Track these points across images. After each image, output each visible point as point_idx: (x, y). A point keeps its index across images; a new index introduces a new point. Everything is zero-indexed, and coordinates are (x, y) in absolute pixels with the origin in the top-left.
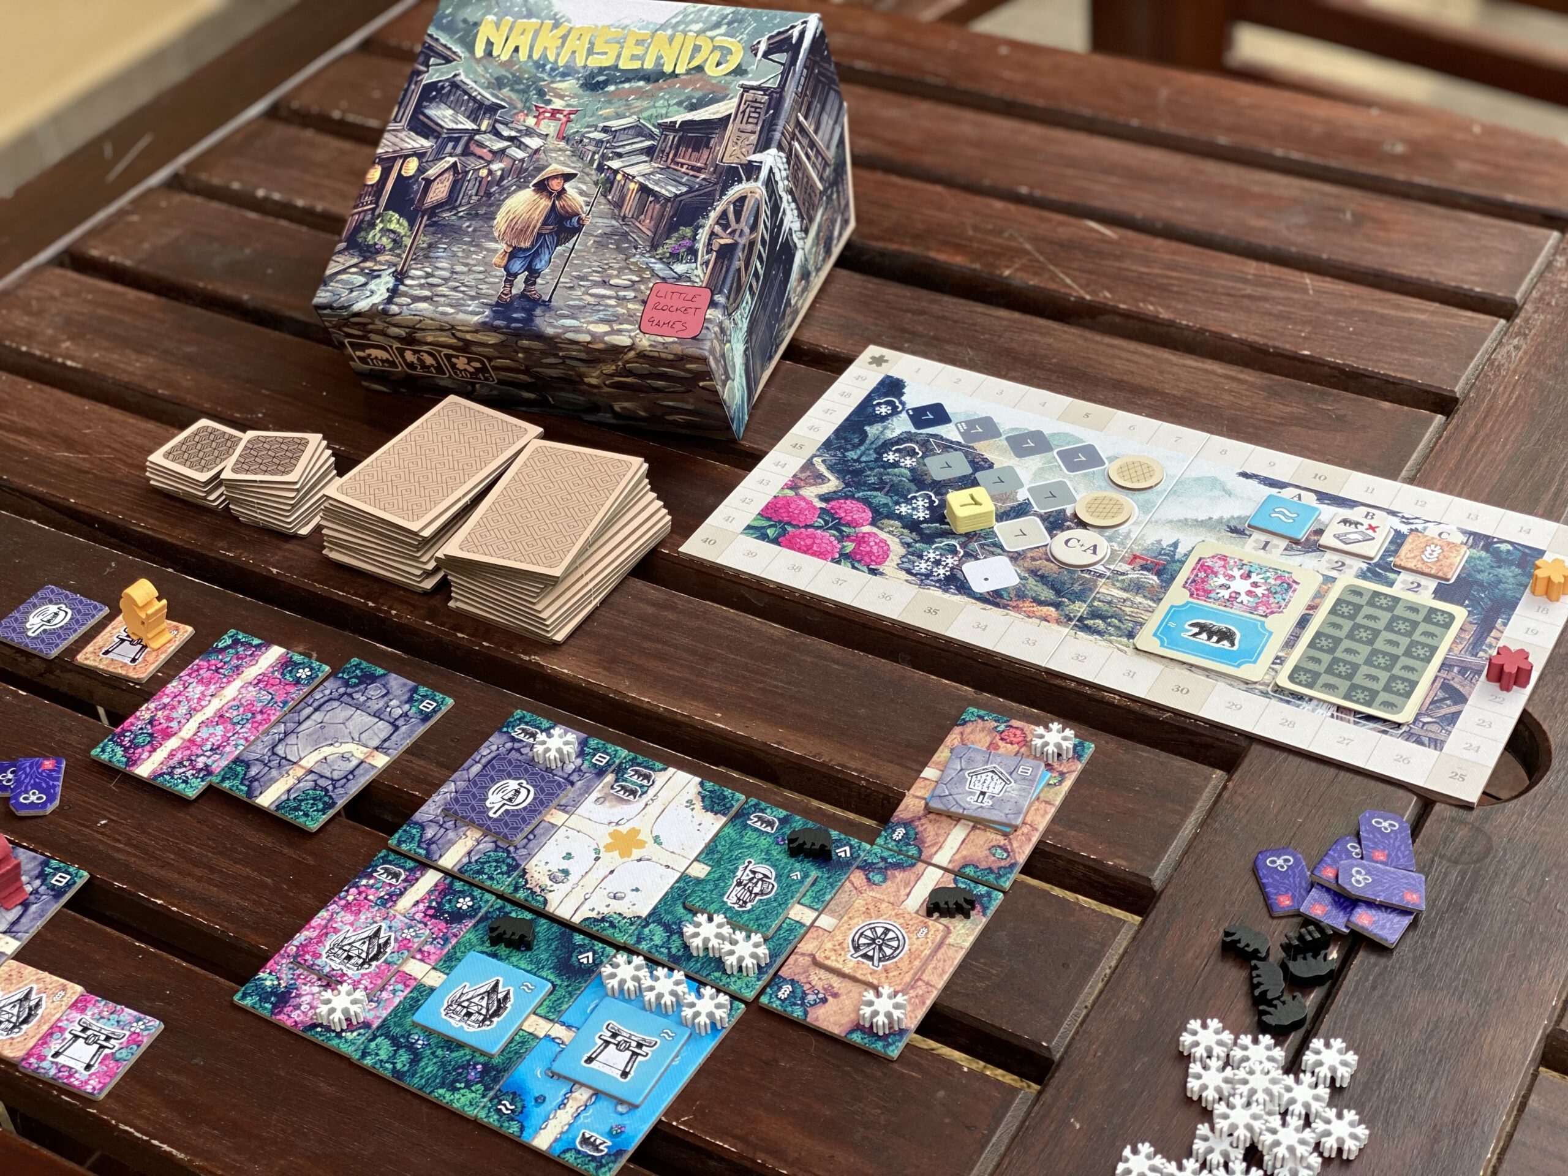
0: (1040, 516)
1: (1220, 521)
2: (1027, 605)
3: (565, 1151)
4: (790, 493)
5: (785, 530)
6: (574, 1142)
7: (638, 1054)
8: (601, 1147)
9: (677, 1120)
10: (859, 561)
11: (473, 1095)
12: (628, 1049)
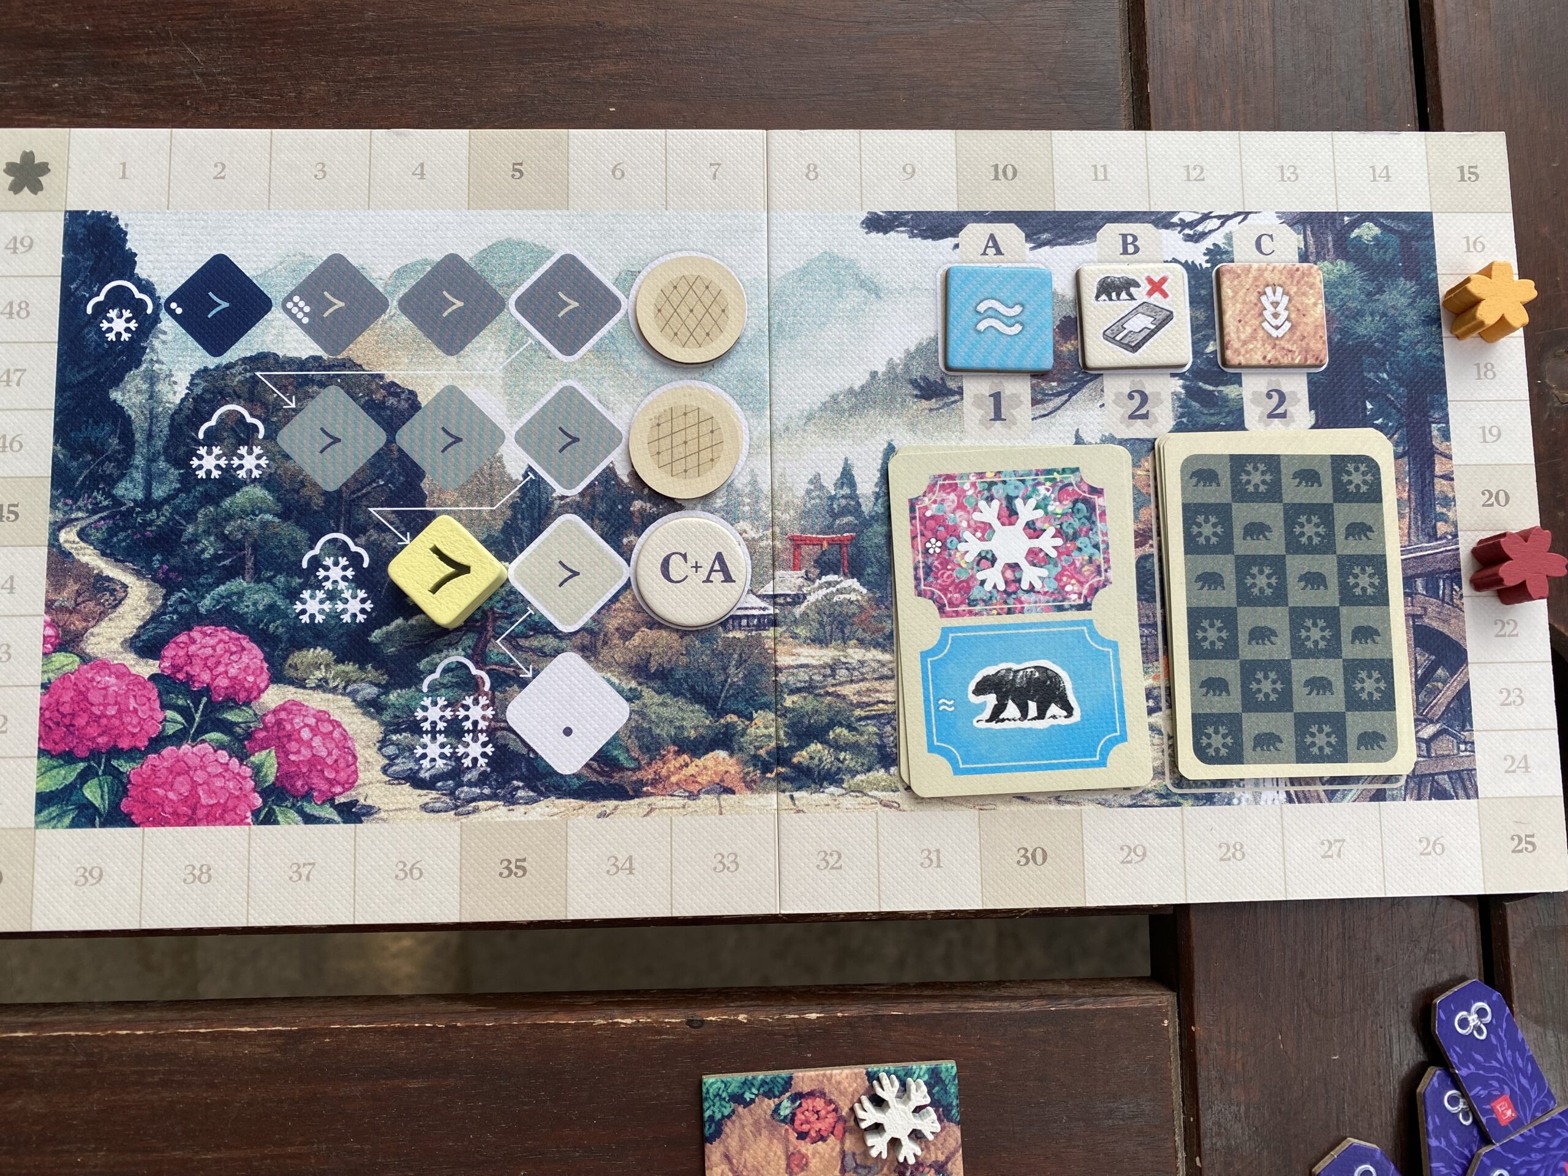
0: (576, 508)
1: (892, 374)
2: (675, 766)
4: (66, 661)
5: (116, 774)
10: (307, 796)
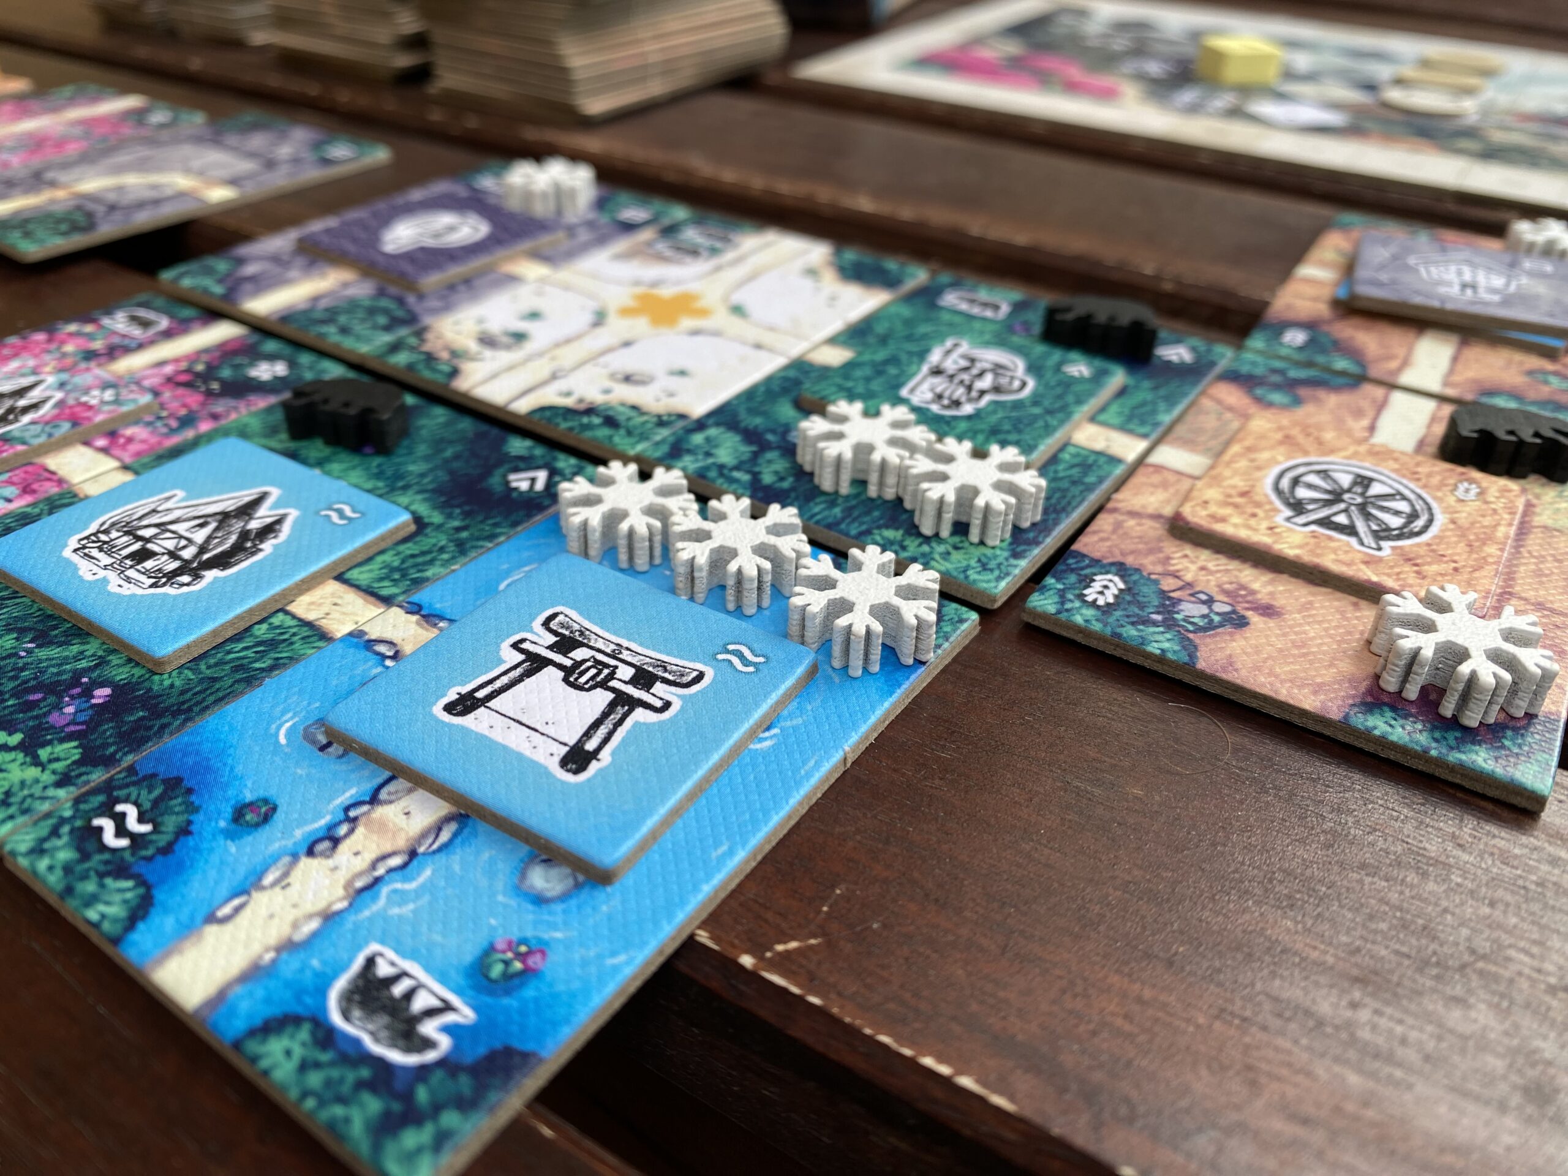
3: (270, 1027)
6: (322, 992)
7: (634, 703)
8: (429, 1028)
9: (757, 951)
11: (33, 772)
12: (604, 685)
